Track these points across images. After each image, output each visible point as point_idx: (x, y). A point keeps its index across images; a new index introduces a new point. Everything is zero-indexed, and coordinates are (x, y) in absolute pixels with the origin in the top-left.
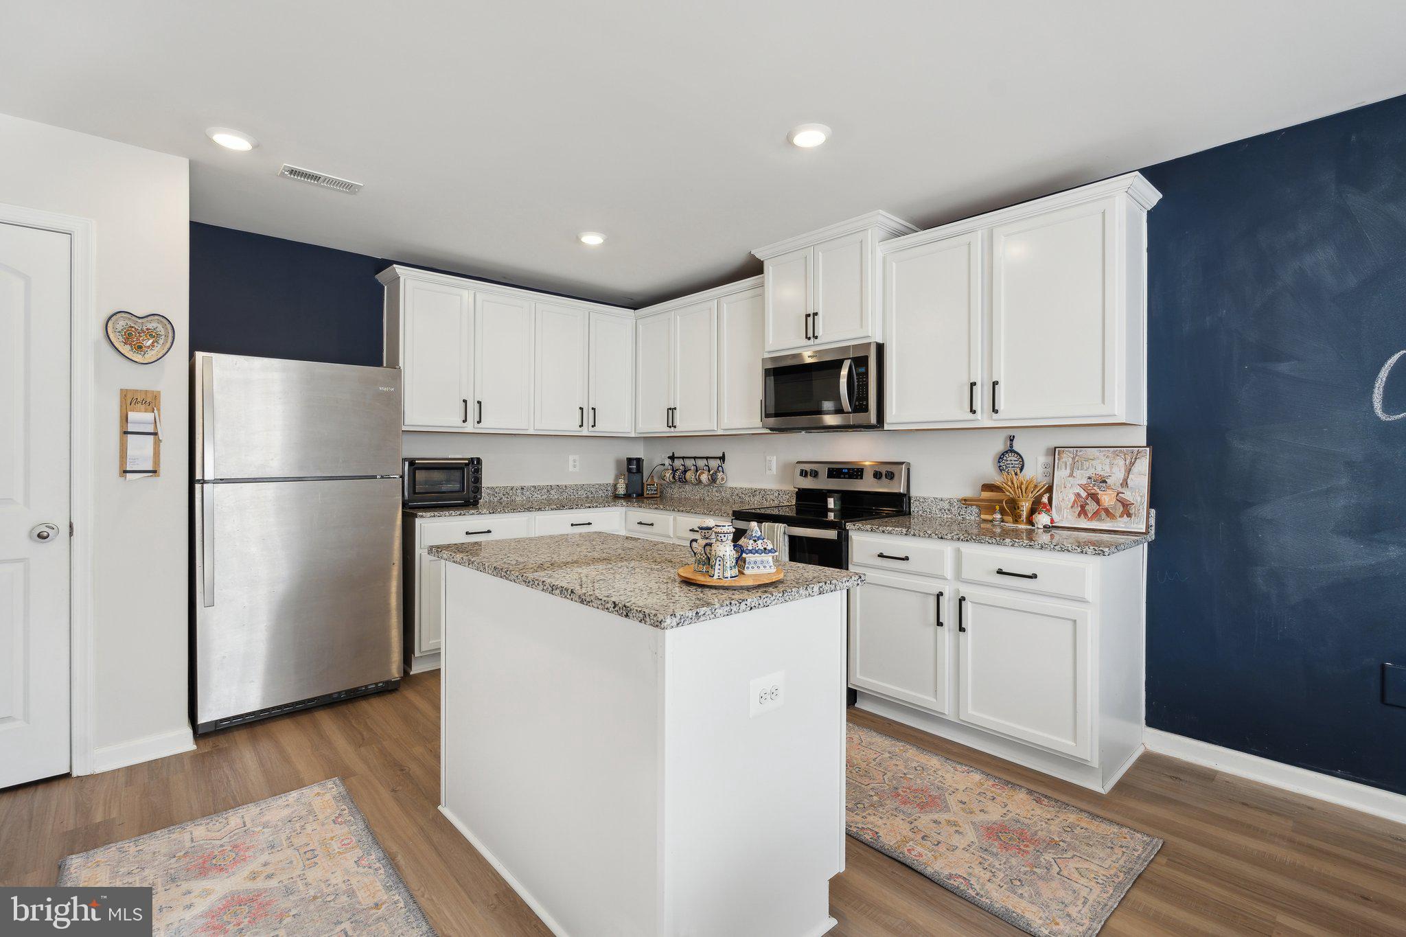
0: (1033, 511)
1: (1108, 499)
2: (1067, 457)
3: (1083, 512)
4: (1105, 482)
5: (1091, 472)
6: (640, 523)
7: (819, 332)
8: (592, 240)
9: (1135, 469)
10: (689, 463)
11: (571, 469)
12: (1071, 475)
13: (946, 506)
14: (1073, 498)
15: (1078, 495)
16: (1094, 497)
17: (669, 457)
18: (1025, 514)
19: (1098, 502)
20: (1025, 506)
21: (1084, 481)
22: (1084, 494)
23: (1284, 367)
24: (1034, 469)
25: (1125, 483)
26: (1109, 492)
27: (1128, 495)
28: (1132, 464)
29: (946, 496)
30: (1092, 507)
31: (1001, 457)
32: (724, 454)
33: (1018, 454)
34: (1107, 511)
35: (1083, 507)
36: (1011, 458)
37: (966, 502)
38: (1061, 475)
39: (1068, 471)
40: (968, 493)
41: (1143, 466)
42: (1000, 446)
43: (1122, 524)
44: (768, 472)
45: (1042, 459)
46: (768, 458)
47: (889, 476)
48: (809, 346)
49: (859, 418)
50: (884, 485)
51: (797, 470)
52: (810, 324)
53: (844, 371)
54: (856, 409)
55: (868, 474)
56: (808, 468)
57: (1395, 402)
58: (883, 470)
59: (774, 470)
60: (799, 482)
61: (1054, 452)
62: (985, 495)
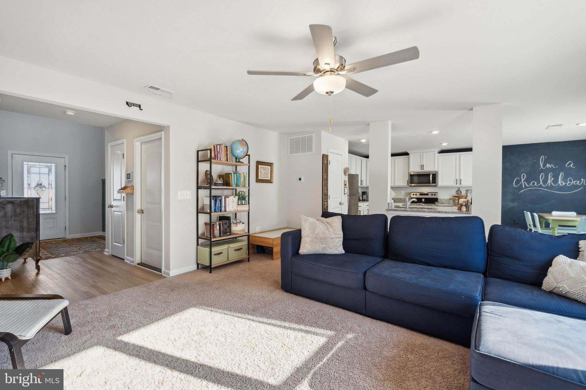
2: (470, 191)
7: (424, 169)
13: (446, 200)
24: (464, 193)
29: (445, 198)
36: (459, 191)
37: (450, 199)
39: (470, 194)
40: (450, 198)
42: (456, 190)
44: (401, 194)
46: (401, 191)
47: (435, 195)
48: (422, 171)
49: (434, 185)
50: (433, 197)
51: (412, 194)
52: (422, 167)
53: (431, 176)
54: (433, 183)
55: (430, 195)
56: (415, 194)
57: (516, 184)
58: (433, 194)
59: (403, 194)
60: (412, 196)
61: (467, 191)
62: (454, 198)
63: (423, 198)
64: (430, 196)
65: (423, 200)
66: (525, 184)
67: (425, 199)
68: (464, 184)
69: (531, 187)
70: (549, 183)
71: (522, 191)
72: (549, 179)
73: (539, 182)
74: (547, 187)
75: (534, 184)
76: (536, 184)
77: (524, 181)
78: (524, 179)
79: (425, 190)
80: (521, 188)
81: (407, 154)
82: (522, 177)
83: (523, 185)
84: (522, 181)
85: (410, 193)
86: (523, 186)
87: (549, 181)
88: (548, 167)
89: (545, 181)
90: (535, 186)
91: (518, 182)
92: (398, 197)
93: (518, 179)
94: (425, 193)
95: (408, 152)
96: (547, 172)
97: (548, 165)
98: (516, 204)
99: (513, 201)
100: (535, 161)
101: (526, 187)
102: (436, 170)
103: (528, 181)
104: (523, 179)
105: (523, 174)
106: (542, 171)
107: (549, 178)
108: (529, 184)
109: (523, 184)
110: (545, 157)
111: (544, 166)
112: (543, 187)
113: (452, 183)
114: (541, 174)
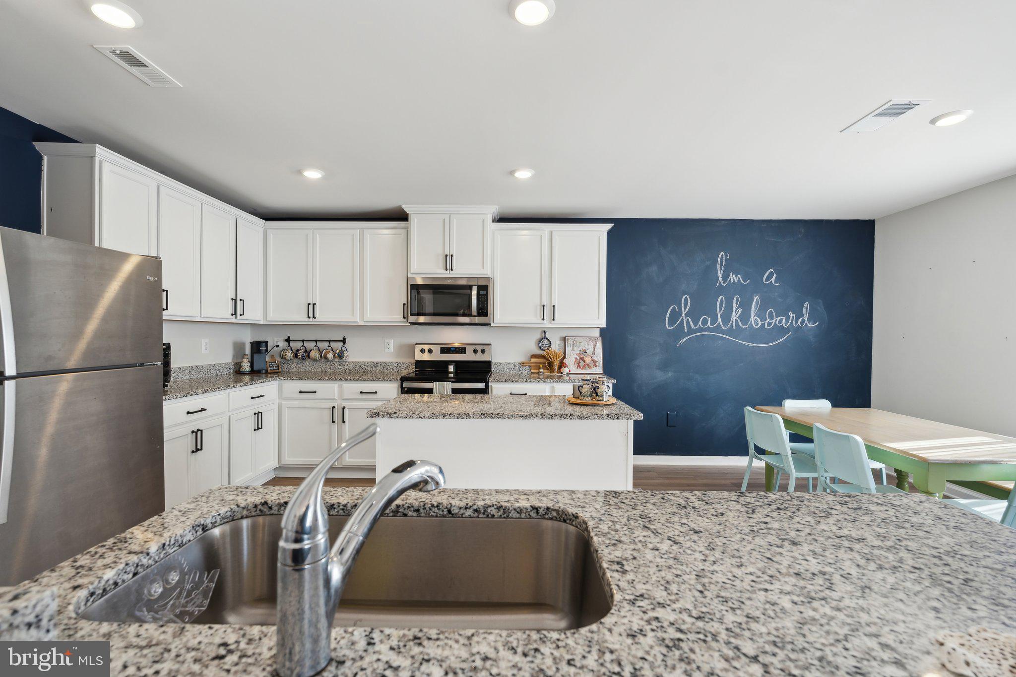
0: (560, 367)
1: (588, 360)
2: (570, 341)
3: (579, 366)
4: (586, 352)
5: (580, 348)
6: (300, 392)
7: (454, 267)
9: (597, 347)
10: (310, 345)
11: (203, 351)
12: (573, 350)
13: (512, 367)
14: (574, 360)
15: (576, 358)
16: (582, 359)
17: (286, 340)
18: (556, 368)
19: (584, 361)
20: (556, 365)
21: (578, 352)
22: (578, 358)
23: (643, 308)
24: (556, 346)
25: (594, 353)
26: (588, 356)
27: (595, 358)
28: (596, 344)
29: (512, 361)
30: (582, 364)
31: (540, 341)
32: (344, 338)
33: (548, 340)
34: (588, 365)
35: (578, 364)
36: (545, 341)
37: (522, 364)
38: (568, 349)
39: (571, 348)
40: (522, 359)
41: (599, 345)
42: (538, 336)
44: (386, 350)
45: (558, 342)
46: (387, 341)
47: (483, 351)
48: (447, 274)
49: (481, 320)
50: (479, 357)
51: (418, 349)
52: (448, 261)
53: (474, 292)
54: (479, 314)
55: (469, 350)
56: (426, 347)
57: (671, 323)
58: (479, 348)
59: (392, 349)
60: (419, 357)
61: (564, 339)
62: (533, 360)
63: (451, 362)
64: (469, 356)
65: (451, 368)
66: (688, 322)
67: (457, 364)
68: (562, 319)
69: (700, 330)
70: (734, 322)
71: (682, 342)
72: (734, 312)
73: (714, 320)
74: (730, 332)
75: (705, 322)
76: (709, 324)
77: (686, 315)
78: (687, 310)
79: (455, 336)
80: (679, 333)
81: (400, 216)
82: (683, 305)
83: (685, 325)
84: (683, 315)
85: (412, 348)
86: (685, 328)
87: (734, 317)
88: (732, 281)
89: (726, 318)
90: (708, 329)
91: (675, 316)
92: (376, 360)
93: (674, 308)
94: (457, 345)
95: (407, 209)
96: (729, 291)
97: (732, 277)
98: (670, 374)
99: (664, 366)
100: (708, 263)
101: (691, 331)
102: (487, 272)
103: (694, 315)
104: (685, 310)
105: (684, 297)
106: (721, 290)
107: (734, 309)
108: (695, 324)
109: (685, 322)
110: (726, 256)
111: (725, 277)
112: (723, 332)
113: (532, 318)
114: (720, 299)
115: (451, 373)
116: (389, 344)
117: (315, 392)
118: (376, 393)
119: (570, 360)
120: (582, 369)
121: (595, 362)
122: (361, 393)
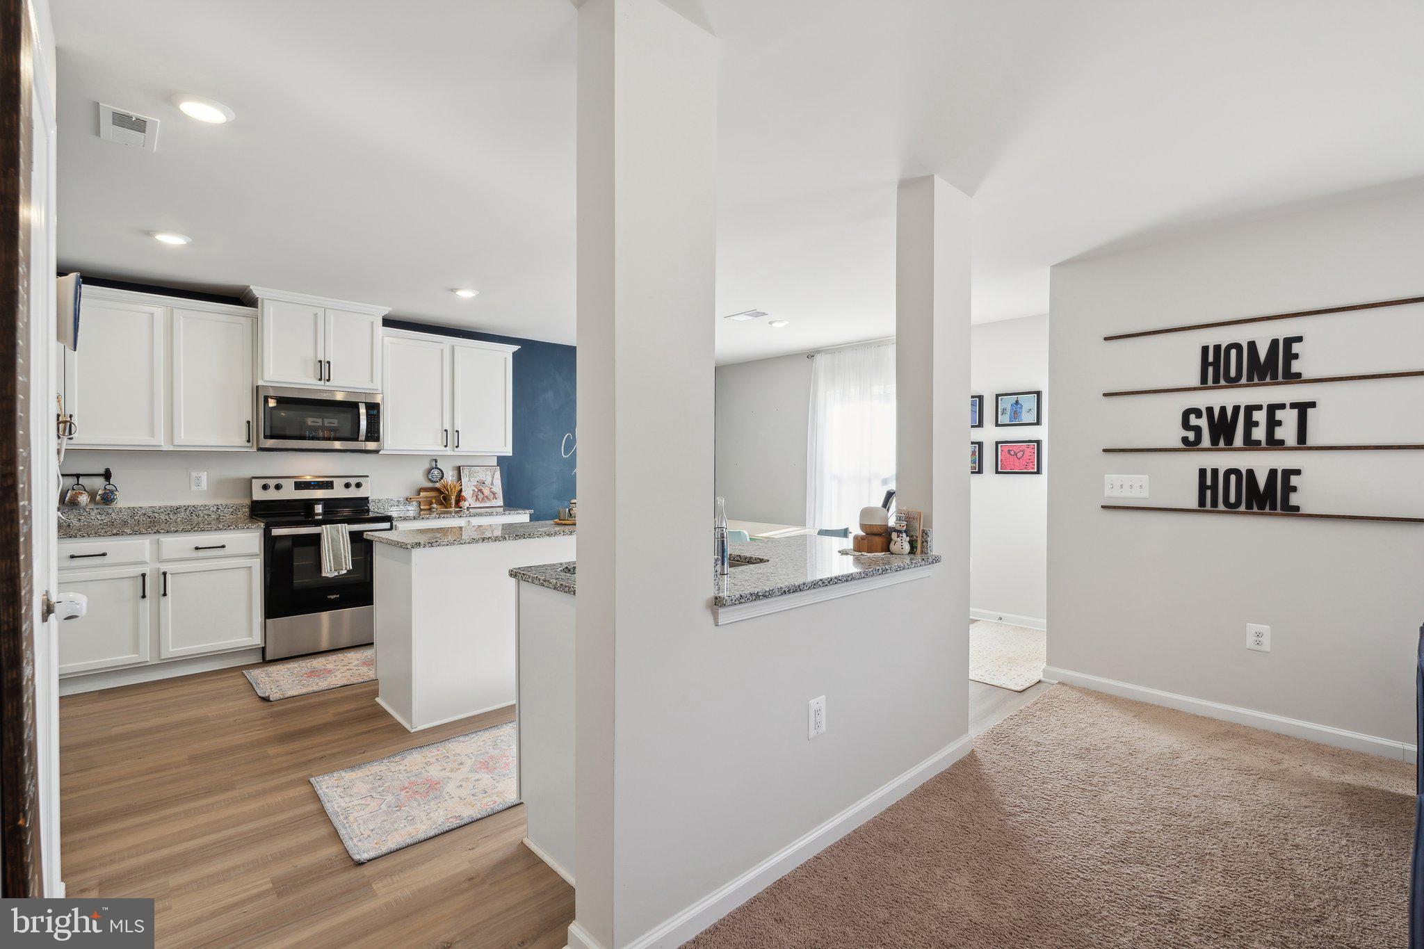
0: (458, 501)
1: (486, 492)
2: (466, 471)
3: (477, 499)
4: (484, 483)
5: (477, 479)
6: (73, 557)
7: (332, 378)
8: (171, 240)
9: (495, 476)
12: (469, 481)
13: (395, 503)
14: (472, 492)
15: (474, 491)
16: (480, 491)
18: (453, 501)
19: (483, 493)
20: (453, 498)
21: (476, 483)
22: (476, 490)
23: (541, 436)
24: (450, 477)
25: (492, 484)
26: (486, 488)
27: (494, 489)
28: (494, 474)
29: (393, 497)
30: (480, 496)
31: (429, 471)
32: (109, 471)
33: (440, 470)
34: (487, 497)
35: (477, 496)
36: (436, 472)
37: (408, 500)
38: (464, 481)
39: (467, 478)
40: (408, 494)
41: (498, 475)
42: (428, 465)
43: (494, 503)
45: (452, 472)
46: (194, 474)
47: (358, 485)
48: (321, 385)
49: (371, 445)
50: (352, 493)
51: (257, 485)
52: (323, 369)
53: (363, 411)
54: (368, 439)
55: (338, 483)
56: (272, 483)
57: (566, 452)
58: (353, 481)
59: (204, 486)
60: (259, 495)
61: (459, 469)
62: (422, 494)
63: (318, 501)
64: (338, 492)
65: (319, 509)
67: (327, 503)
68: (467, 446)
79: (311, 466)
81: (239, 297)
85: (249, 482)
91: (570, 443)
92: (175, 503)
93: (570, 436)
94: (308, 478)
95: (257, 291)
99: (561, 495)
102: (377, 387)
113: (431, 444)
115: (318, 514)
116: (198, 478)
117: (104, 555)
118: (223, 546)
119: (467, 493)
120: (481, 502)
121: (494, 494)
122: (197, 548)
